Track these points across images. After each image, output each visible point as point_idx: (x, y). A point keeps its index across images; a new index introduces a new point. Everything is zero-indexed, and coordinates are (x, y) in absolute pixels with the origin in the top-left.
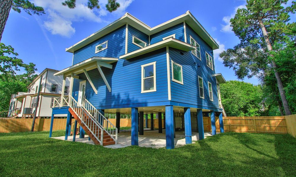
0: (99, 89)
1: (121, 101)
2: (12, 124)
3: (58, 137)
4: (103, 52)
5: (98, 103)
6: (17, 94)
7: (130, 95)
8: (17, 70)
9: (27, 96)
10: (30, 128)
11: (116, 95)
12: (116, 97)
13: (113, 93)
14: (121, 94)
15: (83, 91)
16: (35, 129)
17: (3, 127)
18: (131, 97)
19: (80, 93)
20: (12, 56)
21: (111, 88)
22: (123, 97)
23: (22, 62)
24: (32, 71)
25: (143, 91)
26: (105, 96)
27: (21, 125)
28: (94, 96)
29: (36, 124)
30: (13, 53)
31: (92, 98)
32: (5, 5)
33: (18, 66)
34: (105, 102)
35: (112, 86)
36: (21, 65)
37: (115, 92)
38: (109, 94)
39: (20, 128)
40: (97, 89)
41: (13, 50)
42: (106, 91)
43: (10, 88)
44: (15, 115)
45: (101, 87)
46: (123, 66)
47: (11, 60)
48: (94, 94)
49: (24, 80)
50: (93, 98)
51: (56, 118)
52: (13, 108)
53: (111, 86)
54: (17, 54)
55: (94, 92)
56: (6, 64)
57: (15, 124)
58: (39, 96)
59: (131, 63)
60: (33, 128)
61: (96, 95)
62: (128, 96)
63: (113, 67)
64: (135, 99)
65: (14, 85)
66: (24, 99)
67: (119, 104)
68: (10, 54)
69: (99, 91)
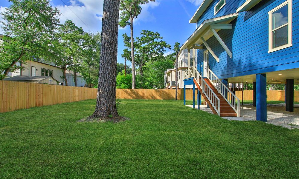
0: (220, 57)
1: (242, 67)
2: (163, 94)
3: (190, 105)
4: (221, 11)
5: (220, 72)
6: (167, 70)
7: (253, 58)
8: (164, 51)
9: (172, 72)
10: (175, 97)
11: (237, 60)
12: (237, 63)
13: (234, 58)
14: (242, 58)
15: (207, 61)
16: (178, 98)
17: (158, 95)
18: (254, 61)
19: (205, 64)
20: (159, 40)
21: (232, 53)
22: (244, 61)
23: (166, 44)
24: (178, 49)
25: (270, 50)
26: (226, 63)
27: (168, 94)
28: (216, 64)
29: (179, 94)
30: (159, 37)
31: (214, 67)
32: (114, 4)
33: (164, 48)
34: (226, 71)
35: (233, 51)
36: (165, 47)
37: (236, 57)
38: (230, 60)
39: (168, 96)
40: (218, 57)
41: (159, 35)
42: (227, 57)
43: (163, 67)
44: (167, 87)
45: (222, 53)
46: (244, 21)
47: (159, 44)
48: (216, 63)
49: (173, 59)
50: (216, 67)
51: (187, 89)
52: (166, 82)
53: (231, 51)
54: (162, 38)
55: (216, 61)
56: (157, 48)
57: (165, 94)
58: (177, 71)
59: (254, 13)
60: (176, 97)
61: (218, 64)
62: (251, 60)
63: (233, 26)
64: (259, 63)
65: (166, 63)
66: (171, 74)
67: (241, 71)
68: (158, 39)
69: (220, 59)
